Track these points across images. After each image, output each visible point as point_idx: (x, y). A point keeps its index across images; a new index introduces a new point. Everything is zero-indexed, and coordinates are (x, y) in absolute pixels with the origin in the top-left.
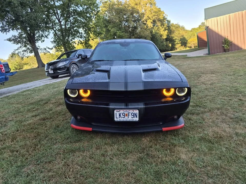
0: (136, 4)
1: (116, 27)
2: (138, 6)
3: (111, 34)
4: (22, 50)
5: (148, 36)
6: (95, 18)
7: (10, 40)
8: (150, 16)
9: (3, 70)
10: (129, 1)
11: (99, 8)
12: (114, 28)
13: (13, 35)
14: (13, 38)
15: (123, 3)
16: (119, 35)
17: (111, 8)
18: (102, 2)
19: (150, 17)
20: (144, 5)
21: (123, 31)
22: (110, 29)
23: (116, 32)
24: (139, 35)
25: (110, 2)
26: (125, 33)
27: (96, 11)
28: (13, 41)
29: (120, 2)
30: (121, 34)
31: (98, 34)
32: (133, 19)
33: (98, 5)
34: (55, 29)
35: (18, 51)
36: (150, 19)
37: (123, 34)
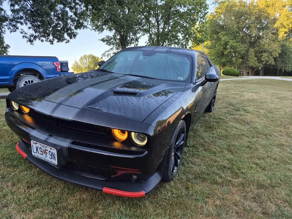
0: (268, 6)
1: (229, 34)
2: (270, 9)
3: (221, 44)
4: (113, 52)
5: (275, 50)
6: (200, 22)
7: (103, 40)
8: (285, 23)
9: (59, 69)
10: (257, 1)
11: (208, 9)
12: (227, 36)
13: (107, 36)
14: (106, 38)
15: (248, 5)
16: (232, 45)
17: (229, 10)
18: (218, 2)
19: (284, 25)
20: (279, 7)
21: (239, 40)
22: (221, 36)
23: (229, 42)
24: (262, 49)
25: (229, 2)
26: (242, 43)
27: (203, 13)
28: (106, 42)
29: (244, 2)
30: (234, 44)
31: (199, 41)
32: (258, 26)
33: (208, 6)
34: (151, 32)
35: (108, 53)
36: (283, 28)
37: (237, 44)
